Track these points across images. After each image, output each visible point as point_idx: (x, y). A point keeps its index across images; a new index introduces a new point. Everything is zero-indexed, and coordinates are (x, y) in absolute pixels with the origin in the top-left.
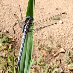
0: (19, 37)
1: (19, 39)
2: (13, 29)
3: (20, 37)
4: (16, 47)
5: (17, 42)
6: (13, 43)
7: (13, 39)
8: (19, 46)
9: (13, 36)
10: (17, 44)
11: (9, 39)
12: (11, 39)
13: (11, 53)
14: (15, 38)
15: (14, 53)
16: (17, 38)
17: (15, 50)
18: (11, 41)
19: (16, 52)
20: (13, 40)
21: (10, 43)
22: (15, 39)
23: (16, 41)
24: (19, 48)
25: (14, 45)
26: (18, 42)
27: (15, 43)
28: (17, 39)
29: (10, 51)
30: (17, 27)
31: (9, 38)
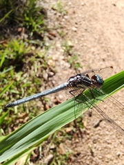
0: (92, 137)
1: (88, 139)
2: (101, 121)
3: (95, 140)
4: (73, 139)
5: (82, 137)
6: (78, 132)
7: (84, 129)
8: (78, 145)
9: (89, 127)
10: (80, 139)
11: (81, 121)
12: (83, 124)
13: (61, 135)
14: (88, 132)
15: (62, 142)
16: (88, 134)
17: (68, 141)
18: (79, 127)
19: (66, 144)
20: (82, 130)
21: (75, 127)
22: (85, 132)
23: (84, 136)
24: (74, 145)
25: (75, 135)
26: (84, 141)
27: (80, 136)
28: (88, 136)
29: (62, 133)
30: (107, 127)
31: (83, 121)
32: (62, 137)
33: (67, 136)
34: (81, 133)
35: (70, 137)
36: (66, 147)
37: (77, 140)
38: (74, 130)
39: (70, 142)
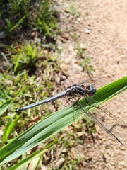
0: (105, 143)
1: (101, 144)
2: (114, 126)
3: (107, 146)
4: (85, 144)
5: (94, 142)
6: (90, 136)
7: (96, 134)
8: (90, 150)
9: (102, 132)
10: (92, 144)
11: (93, 126)
12: (95, 129)
13: (72, 140)
14: (101, 137)
15: (74, 146)
16: (101, 139)
17: (80, 145)
18: (91, 132)
19: (78, 149)
20: (94, 135)
21: (87, 131)
22: (97, 136)
23: (96, 141)
24: (86, 150)
25: (87, 140)
26: (96, 146)
27: (92, 140)
28: (100, 141)
29: (74, 137)
31: (95, 126)
32: (74, 141)
33: (79, 140)
34: (93, 138)
35: (81, 141)
36: (78, 151)
37: (89, 145)
38: (86, 134)
39: (82, 146)
